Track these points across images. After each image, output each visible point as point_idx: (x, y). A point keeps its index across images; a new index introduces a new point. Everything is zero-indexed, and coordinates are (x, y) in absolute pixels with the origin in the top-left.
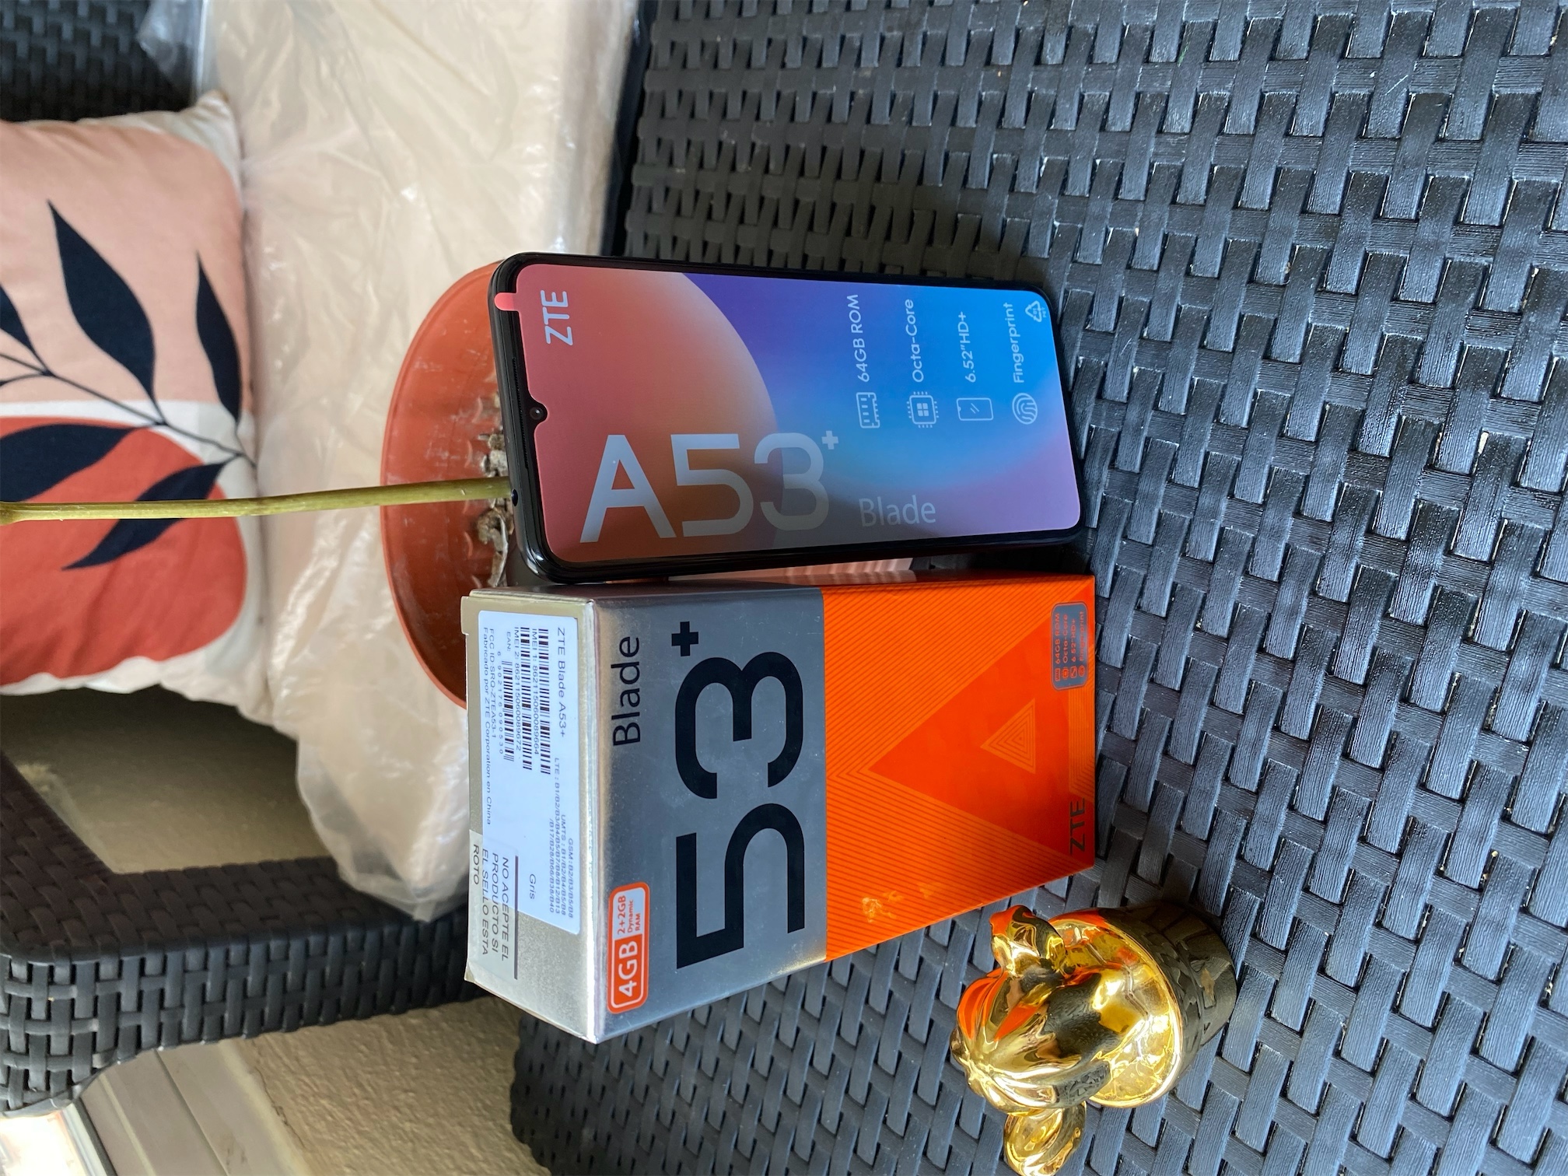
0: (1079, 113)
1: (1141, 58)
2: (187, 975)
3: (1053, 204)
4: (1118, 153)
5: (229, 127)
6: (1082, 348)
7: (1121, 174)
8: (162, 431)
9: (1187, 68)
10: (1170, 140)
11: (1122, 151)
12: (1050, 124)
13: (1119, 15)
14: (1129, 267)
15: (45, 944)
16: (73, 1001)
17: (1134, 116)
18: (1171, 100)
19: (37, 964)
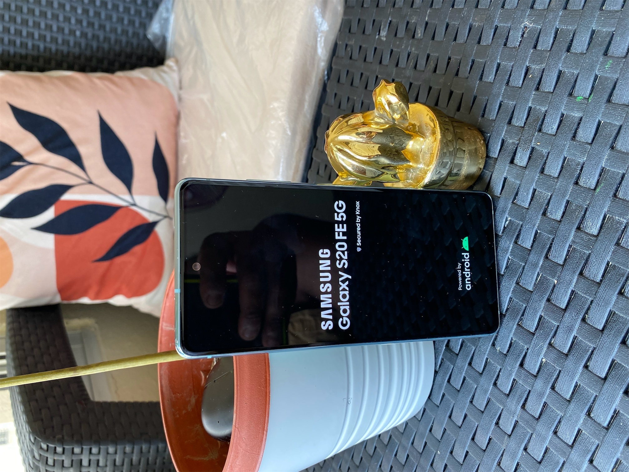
0: (532, 200)
1: (574, 180)
2: (109, 456)
3: (509, 247)
4: (550, 232)
5: (175, 76)
6: (514, 334)
7: (551, 244)
8: (134, 208)
9: (601, 198)
10: (583, 235)
11: (554, 231)
12: (515, 199)
13: (562, 150)
14: (548, 300)
15: (54, 437)
16: (63, 461)
17: (564, 213)
18: (588, 213)
19: (50, 445)
